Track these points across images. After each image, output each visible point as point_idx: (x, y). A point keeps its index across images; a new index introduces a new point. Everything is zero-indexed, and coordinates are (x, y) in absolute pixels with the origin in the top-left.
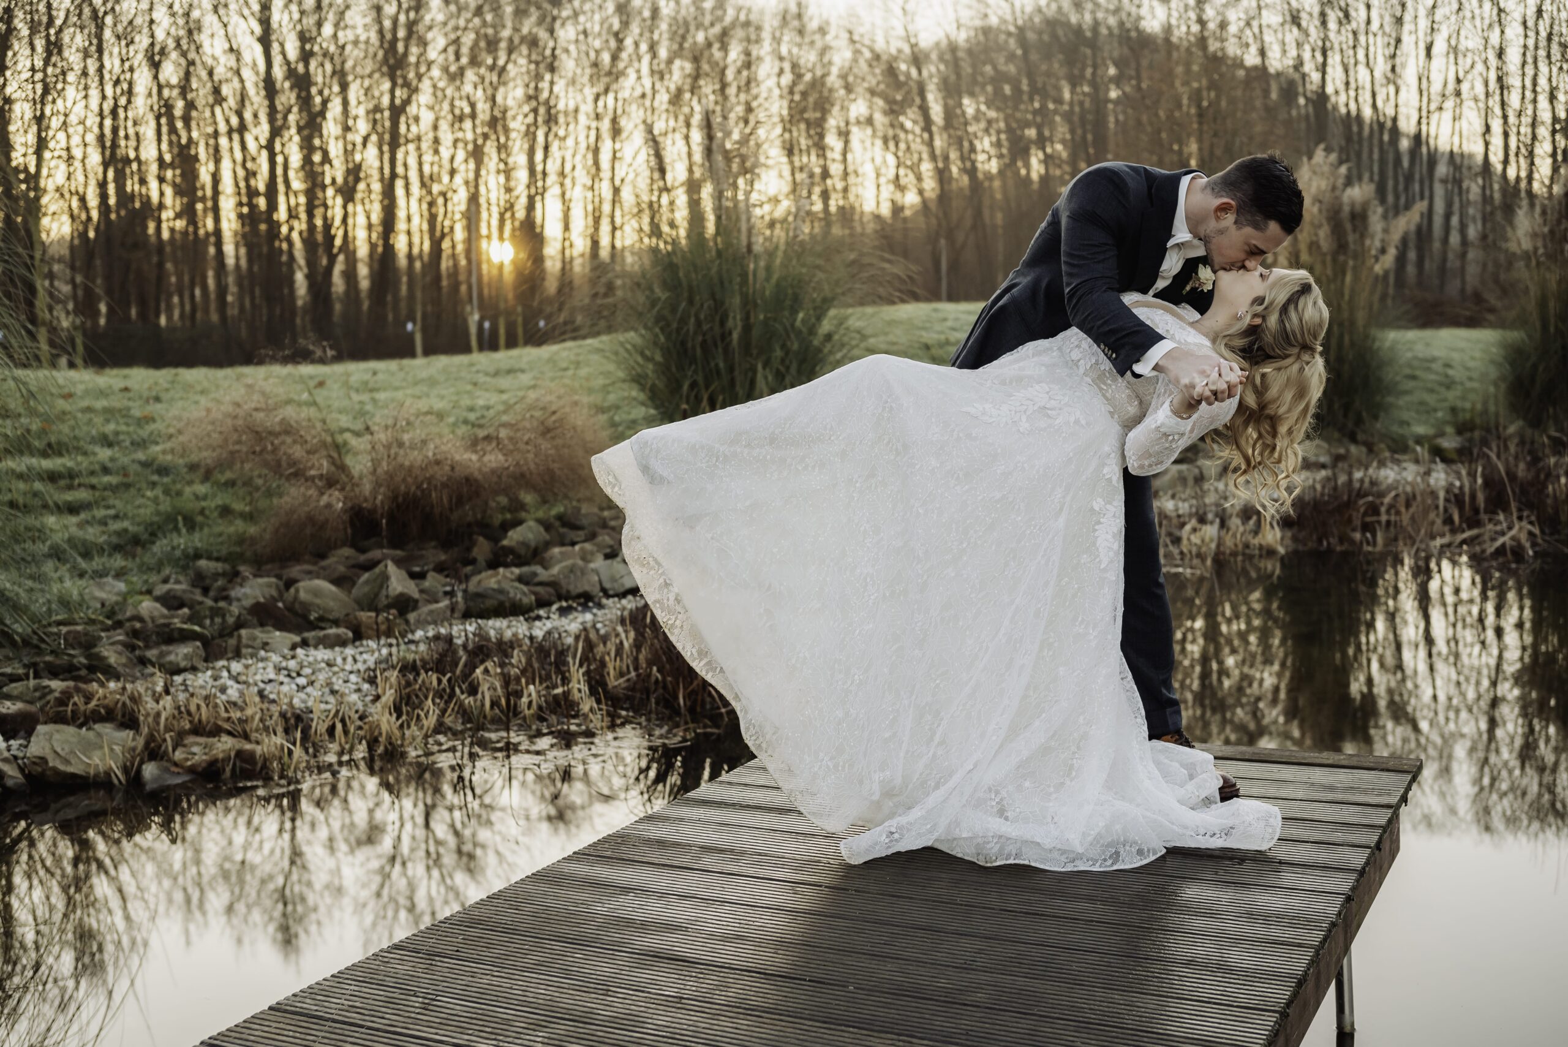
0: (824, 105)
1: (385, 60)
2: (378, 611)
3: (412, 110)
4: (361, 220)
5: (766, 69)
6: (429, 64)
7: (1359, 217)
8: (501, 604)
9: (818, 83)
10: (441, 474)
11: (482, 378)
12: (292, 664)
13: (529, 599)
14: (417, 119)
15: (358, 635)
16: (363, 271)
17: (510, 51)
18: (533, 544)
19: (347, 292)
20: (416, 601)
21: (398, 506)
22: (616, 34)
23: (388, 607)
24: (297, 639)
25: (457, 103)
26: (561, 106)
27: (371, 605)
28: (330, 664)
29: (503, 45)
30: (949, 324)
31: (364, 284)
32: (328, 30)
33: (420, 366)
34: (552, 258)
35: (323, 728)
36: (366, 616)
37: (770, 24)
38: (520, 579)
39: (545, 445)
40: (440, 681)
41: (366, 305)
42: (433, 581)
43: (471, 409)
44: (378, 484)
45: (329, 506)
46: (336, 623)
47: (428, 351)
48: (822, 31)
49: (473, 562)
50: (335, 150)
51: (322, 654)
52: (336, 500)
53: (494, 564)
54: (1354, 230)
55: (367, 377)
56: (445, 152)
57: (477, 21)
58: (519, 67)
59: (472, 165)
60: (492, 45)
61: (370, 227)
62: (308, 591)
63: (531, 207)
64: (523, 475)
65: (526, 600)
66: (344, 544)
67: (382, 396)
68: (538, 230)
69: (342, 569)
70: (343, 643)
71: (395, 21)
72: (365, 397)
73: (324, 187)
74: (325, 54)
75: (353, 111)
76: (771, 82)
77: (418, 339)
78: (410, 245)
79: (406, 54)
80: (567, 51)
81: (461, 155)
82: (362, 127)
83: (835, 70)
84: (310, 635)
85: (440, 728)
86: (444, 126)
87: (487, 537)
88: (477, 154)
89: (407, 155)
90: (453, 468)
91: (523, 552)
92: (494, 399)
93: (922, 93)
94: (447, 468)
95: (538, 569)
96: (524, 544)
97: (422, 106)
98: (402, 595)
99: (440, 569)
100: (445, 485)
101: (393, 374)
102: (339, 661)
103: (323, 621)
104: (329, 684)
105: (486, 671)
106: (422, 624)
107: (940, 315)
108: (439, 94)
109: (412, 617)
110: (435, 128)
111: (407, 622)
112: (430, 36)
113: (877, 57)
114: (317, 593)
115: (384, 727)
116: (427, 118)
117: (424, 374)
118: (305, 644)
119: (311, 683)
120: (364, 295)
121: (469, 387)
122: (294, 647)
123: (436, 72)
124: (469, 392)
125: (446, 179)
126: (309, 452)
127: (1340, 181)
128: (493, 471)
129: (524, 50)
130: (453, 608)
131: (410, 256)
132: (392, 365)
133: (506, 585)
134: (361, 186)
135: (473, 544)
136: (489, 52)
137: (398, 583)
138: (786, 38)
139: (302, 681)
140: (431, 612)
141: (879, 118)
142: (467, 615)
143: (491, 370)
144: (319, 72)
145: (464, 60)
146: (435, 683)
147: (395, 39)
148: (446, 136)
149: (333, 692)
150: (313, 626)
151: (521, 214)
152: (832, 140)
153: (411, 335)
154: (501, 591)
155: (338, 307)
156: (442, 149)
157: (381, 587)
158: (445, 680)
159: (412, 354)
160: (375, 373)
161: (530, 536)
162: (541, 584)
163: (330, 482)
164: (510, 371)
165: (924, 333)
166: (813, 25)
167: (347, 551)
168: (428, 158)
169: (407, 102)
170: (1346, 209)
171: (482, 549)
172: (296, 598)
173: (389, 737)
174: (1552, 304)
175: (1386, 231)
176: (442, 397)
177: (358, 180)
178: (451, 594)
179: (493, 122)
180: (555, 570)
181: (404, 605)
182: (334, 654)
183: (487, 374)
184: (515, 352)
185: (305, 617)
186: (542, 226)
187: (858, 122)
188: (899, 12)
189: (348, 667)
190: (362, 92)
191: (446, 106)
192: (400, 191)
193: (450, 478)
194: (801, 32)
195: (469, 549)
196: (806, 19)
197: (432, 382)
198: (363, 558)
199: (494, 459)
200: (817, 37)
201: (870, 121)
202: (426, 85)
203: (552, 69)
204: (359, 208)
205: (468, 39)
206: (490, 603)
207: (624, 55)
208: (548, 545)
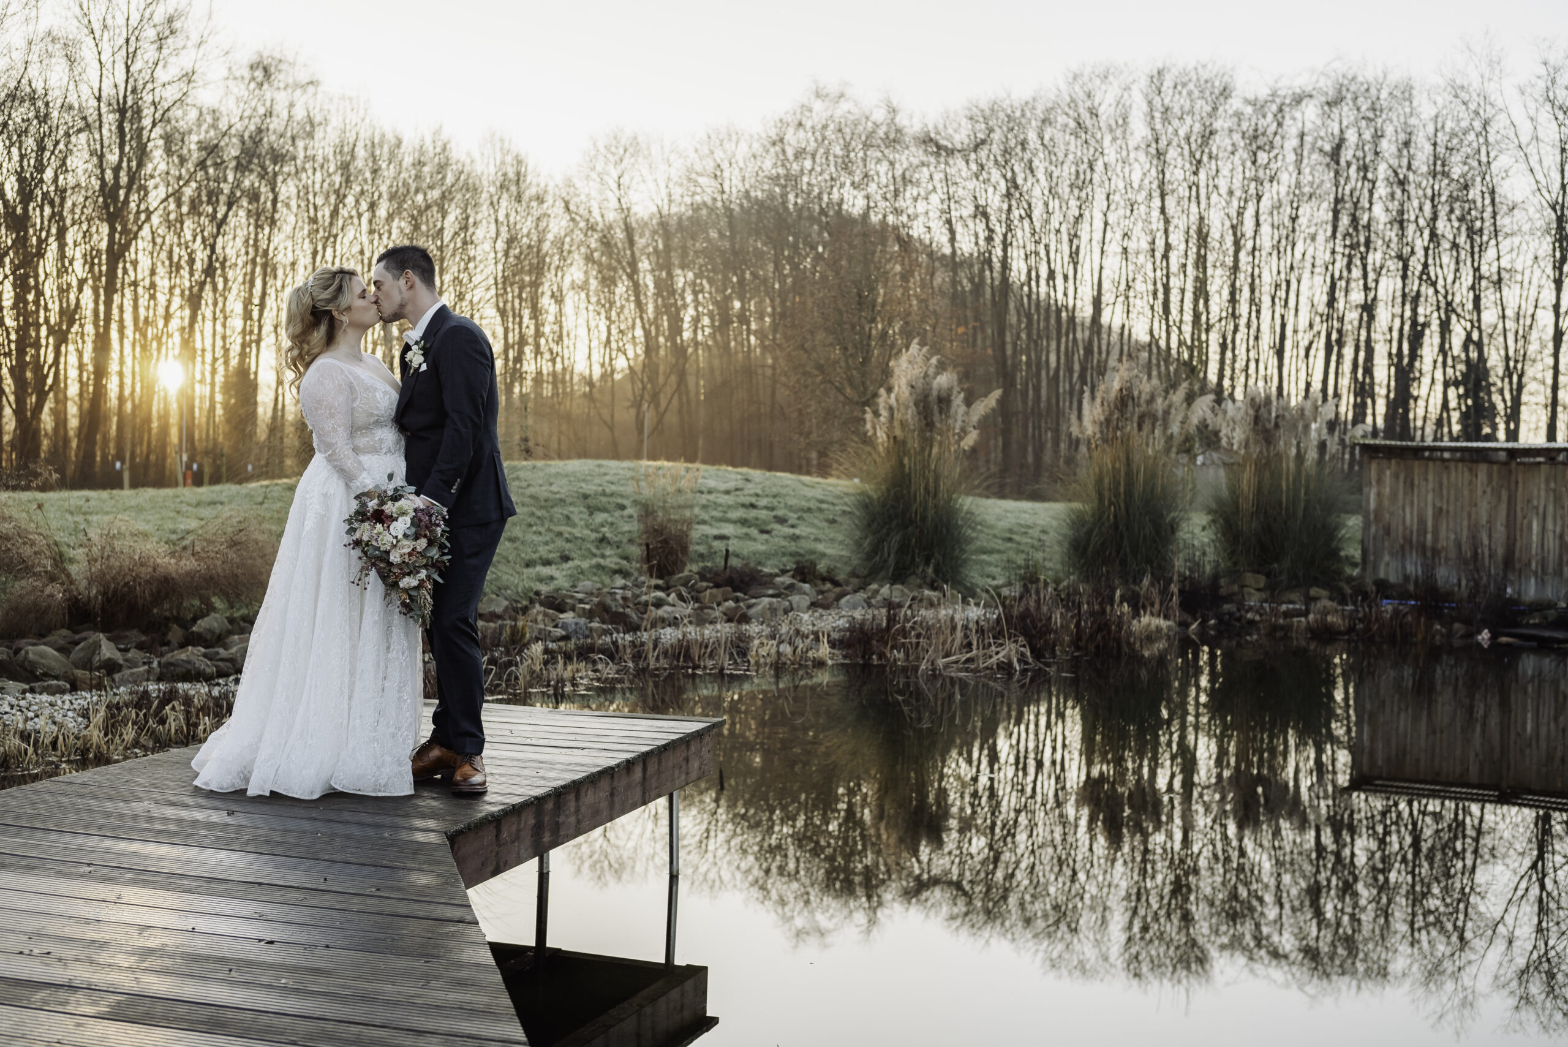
0: (539, 269)
1: (106, 206)
2: (91, 670)
3: (130, 255)
4: (73, 359)
5: (483, 233)
6: (149, 214)
7: (944, 401)
8: (188, 671)
9: (535, 249)
10: (145, 572)
11: (184, 507)
12: (23, 703)
13: (211, 670)
14: (135, 263)
15: (74, 688)
16: (72, 409)
17: (230, 206)
18: (217, 632)
19: (56, 429)
20: (121, 666)
21: (108, 600)
22: (337, 192)
23: (98, 669)
24: (27, 687)
25: (176, 250)
26: (280, 258)
27: (87, 665)
28: (52, 705)
29: (223, 199)
30: (608, 478)
31: (73, 423)
32: (49, 174)
33: (126, 495)
34: (264, 403)
35: (47, 741)
36: (79, 673)
37: (488, 189)
38: (205, 655)
39: (232, 555)
40: (137, 715)
41: (74, 444)
42: (133, 654)
43: (174, 532)
44: (90, 582)
45: (51, 596)
46: (57, 678)
47: (134, 485)
48: (540, 199)
49: (168, 643)
50: (49, 288)
51: (45, 697)
52: (57, 592)
53: (182, 646)
54: (940, 413)
55: (82, 502)
56: (162, 298)
57: (200, 175)
58: (239, 219)
59: (187, 312)
60: (213, 196)
61: (81, 367)
62: (35, 653)
63: (243, 355)
64: (212, 578)
65: (208, 670)
66: (63, 627)
67: (94, 518)
68: (252, 377)
69: (62, 642)
70: (63, 692)
71: (117, 170)
72: (79, 518)
73: (38, 326)
74: (45, 195)
75: (69, 252)
76: (487, 246)
77: (126, 476)
78: (121, 386)
79: (126, 201)
80: (288, 206)
81: (177, 301)
82: (79, 269)
83: (550, 237)
84: (37, 685)
85: (136, 744)
86: (161, 271)
87: (180, 626)
88: (194, 301)
89: (124, 300)
90: (154, 570)
91: (209, 637)
92: (193, 524)
93: (633, 264)
94: (150, 569)
95: (221, 651)
96: (211, 631)
97: (141, 251)
98: (110, 659)
99: (140, 647)
100: (148, 582)
101: (104, 501)
102: (59, 703)
103: (46, 675)
104: (51, 717)
105: (173, 708)
106: (124, 682)
107: (602, 470)
108: (159, 240)
109: (117, 676)
110: (153, 273)
111: (113, 680)
112: (151, 183)
113: (592, 228)
114: (42, 655)
115: (95, 740)
116: (145, 263)
117: (133, 503)
118: (32, 691)
119: (37, 716)
120: (71, 433)
121: (172, 514)
122: (24, 692)
123: (155, 219)
124: (172, 518)
125: (161, 323)
126: (36, 553)
127: (931, 371)
128: (188, 574)
129: (244, 202)
130: (149, 672)
131: (121, 398)
132: (104, 494)
133: (193, 658)
134: (75, 328)
135: (168, 629)
136: (209, 202)
137: (108, 650)
138: (504, 203)
139: (31, 714)
140: (132, 674)
141: (594, 284)
142: (159, 679)
143: (194, 502)
144: (38, 216)
145: (185, 209)
146: (134, 715)
147: (117, 186)
148: (163, 283)
149: (54, 723)
150: (38, 679)
151: (234, 362)
152: (546, 302)
153: (120, 473)
154: (188, 662)
155: (45, 443)
156: (159, 295)
157: (94, 653)
158: (141, 714)
159: (121, 486)
160: (88, 500)
161: (216, 625)
162: (222, 660)
163: (52, 579)
164: (213, 503)
165: (583, 485)
166: (532, 191)
167: (65, 632)
168: (143, 302)
169: (126, 247)
170: (935, 393)
171: (175, 633)
172: (26, 658)
173: (98, 747)
174: (1106, 481)
175: (967, 413)
176: (148, 522)
177: (71, 322)
178: (150, 663)
179: (209, 271)
180: (234, 650)
181: (111, 667)
182: (57, 699)
183: (189, 505)
184: (217, 488)
185: (33, 673)
186: (256, 373)
187: (573, 286)
188: (614, 186)
189: (66, 706)
190: (80, 235)
191: (164, 255)
192: (114, 334)
193: (152, 577)
194: (519, 199)
195: (165, 635)
196: (523, 186)
197: (139, 509)
198: (77, 637)
199: (189, 564)
200: (534, 204)
201: (584, 287)
202: (146, 231)
203: (273, 222)
204: (71, 348)
205: (188, 192)
206: (179, 670)
207: (343, 212)
208: (230, 633)
